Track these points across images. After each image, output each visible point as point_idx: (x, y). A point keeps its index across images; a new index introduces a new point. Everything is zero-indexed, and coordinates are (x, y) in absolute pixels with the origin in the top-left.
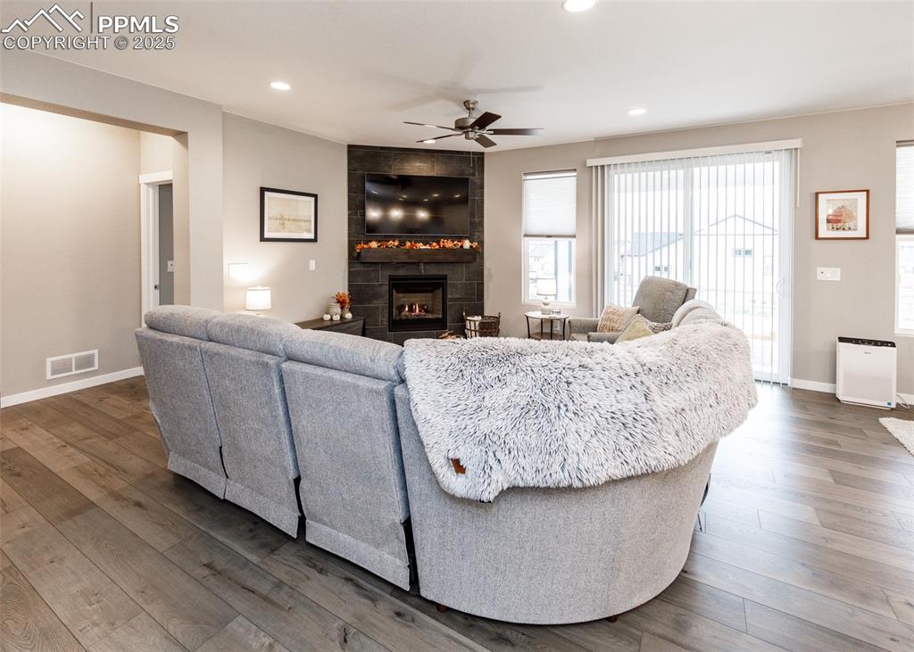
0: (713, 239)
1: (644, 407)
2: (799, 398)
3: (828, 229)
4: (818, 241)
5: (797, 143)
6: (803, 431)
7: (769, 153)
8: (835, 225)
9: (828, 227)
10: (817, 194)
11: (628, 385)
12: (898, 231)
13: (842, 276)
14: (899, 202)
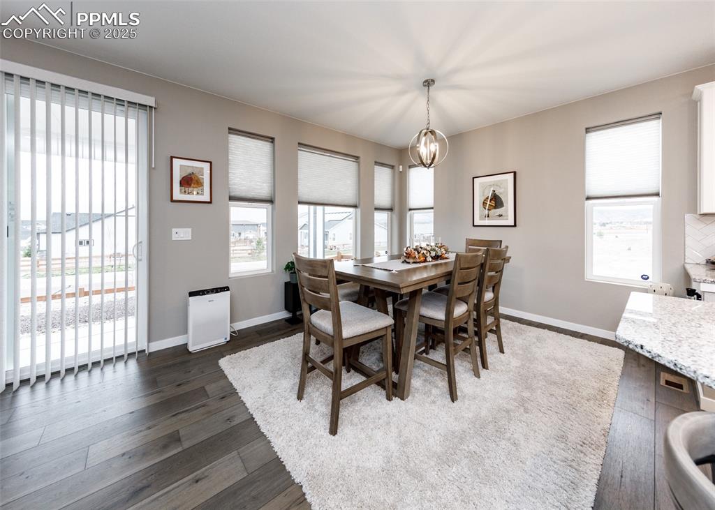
3: (181, 192)
4: (173, 203)
5: (152, 100)
8: (187, 189)
9: (181, 191)
10: (172, 158)
12: (232, 198)
13: (193, 235)
14: (230, 176)
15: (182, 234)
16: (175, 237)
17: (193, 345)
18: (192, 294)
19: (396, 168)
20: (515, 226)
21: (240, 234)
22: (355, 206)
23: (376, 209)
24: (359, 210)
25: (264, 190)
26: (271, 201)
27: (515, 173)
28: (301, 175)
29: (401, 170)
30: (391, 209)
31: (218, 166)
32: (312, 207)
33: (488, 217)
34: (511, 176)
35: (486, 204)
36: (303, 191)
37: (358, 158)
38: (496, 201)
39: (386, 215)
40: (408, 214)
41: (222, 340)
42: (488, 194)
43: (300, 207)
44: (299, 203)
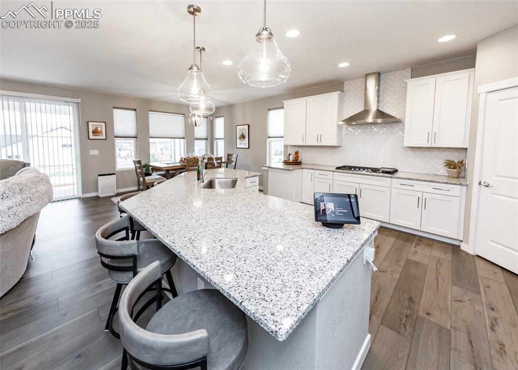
0: (45, 139)
2: (85, 201)
3: (93, 135)
4: (89, 140)
5: (79, 100)
6: (87, 206)
7: (67, 102)
8: (95, 134)
10: (88, 122)
12: (115, 137)
13: (99, 153)
14: (115, 127)
15: (94, 152)
16: (91, 154)
17: (101, 194)
18: (99, 175)
19: (209, 118)
20: (249, 148)
22: (183, 138)
23: (196, 139)
24: (185, 140)
25: (133, 132)
26: (136, 137)
27: (249, 125)
28: (151, 125)
29: (211, 119)
30: (207, 139)
31: (109, 124)
32: (172, 139)
33: (241, 143)
34: (247, 126)
35: (240, 138)
36: (152, 132)
37: (184, 114)
38: (243, 137)
39: (203, 142)
40: (215, 142)
41: (113, 194)
42: (241, 134)
43: (151, 139)
44: (150, 137)
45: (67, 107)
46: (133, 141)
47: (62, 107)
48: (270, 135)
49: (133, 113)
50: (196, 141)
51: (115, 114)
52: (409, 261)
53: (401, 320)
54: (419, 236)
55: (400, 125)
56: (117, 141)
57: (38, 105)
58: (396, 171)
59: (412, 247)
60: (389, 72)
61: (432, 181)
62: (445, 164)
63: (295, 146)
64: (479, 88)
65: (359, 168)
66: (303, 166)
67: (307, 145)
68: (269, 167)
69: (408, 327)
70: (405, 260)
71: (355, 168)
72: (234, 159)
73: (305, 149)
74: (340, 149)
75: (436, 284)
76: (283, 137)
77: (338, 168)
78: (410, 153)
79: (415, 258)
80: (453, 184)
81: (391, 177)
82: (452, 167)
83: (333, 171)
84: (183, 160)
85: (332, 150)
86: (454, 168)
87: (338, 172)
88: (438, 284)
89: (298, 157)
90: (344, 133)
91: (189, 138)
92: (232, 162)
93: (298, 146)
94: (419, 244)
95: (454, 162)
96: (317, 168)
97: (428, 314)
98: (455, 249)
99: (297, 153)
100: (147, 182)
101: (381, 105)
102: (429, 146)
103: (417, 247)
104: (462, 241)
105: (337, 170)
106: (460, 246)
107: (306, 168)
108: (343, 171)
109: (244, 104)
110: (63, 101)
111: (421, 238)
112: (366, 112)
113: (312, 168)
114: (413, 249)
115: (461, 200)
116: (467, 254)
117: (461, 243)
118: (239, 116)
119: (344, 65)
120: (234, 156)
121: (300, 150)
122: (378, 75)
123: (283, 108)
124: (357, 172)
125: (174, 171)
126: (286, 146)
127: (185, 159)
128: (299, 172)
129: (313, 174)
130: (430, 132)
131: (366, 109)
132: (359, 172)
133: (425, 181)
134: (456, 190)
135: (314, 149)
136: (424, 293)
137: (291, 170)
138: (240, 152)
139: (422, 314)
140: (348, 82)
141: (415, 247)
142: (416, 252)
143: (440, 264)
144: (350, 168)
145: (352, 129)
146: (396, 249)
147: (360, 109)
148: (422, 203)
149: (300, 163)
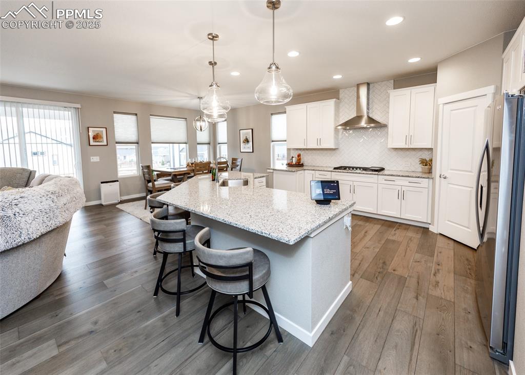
1: (53, 205)
2: (87, 209)
3: (94, 142)
4: (90, 146)
5: (79, 106)
6: (88, 214)
7: (66, 107)
8: (96, 140)
10: (88, 128)
11: (45, 199)
12: (117, 143)
13: (100, 159)
14: (115, 132)
15: (95, 159)
16: (92, 160)
17: (104, 202)
18: (102, 183)
20: (253, 152)
21: (125, 157)
22: (186, 143)
23: (198, 144)
24: (188, 145)
25: (134, 138)
26: (137, 143)
28: (152, 130)
29: (213, 123)
30: (209, 144)
31: (110, 129)
32: (171, 144)
33: (245, 148)
34: (251, 130)
35: (244, 142)
36: (154, 137)
37: (186, 119)
38: (247, 141)
39: (206, 147)
40: (218, 146)
41: (116, 202)
42: (245, 138)
43: (153, 145)
44: (152, 143)
45: (66, 113)
46: (134, 147)
47: (62, 112)
48: (274, 139)
49: (134, 117)
50: (198, 146)
51: (115, 119)
52: (388, 241)
53: (375, 275)
54: (400, 223)
55: (386, 130)
56: (118, 146)
57: (36, 110)
58: (383, 169)
59: (392, 231)
60: (376, 83)
61: (408, 176)
62: (420, 162)
63: (297, 149)
64: (439, 100)
65: (353, 168)
66: (305, 168)
67: (308, 147)
68: (274, 170)
69: (379, 278)
70: (385, 239)
71: (349, 168)
72: (239, 163)
73: (307, 152)
74: (337, 151)
75: (404, 253)
76: (286, 141)
77: (335, 168)
78: (394, 153)
79: (394, 238)
80: (423, 178)
81: (377, 174)
82: (424, 164)
83: (331, 171)
84: (190, 165)
85: (330, 152)
86: (426, 165)
87: (335, 172)
88: (406, 253)
89: (300, 159)
90: (340, 136)
91: (192, 143)
92: (238, 166)
93: (300, 149)
94: (398, 229)
95: (426, 160)
96: (318, 169)
97: (394, 270)
98: (425, 231)
99: (299, 156)
100: (156, 187)
101: (370, 111)
102: (407, 147)
103: (397, 230)
104: (430, 224)
105: (334, 170)
106: (428, 228)
107: (307, 170)
108: (339, 171)
109: (247, 108)
110: (62, 107)
111: (401, 225)
112: (359, 118)
113: (313, 169)
114: (393, 232)
115: (428, 191)
116: (433, 233)
117: (430, 225)
118: (243, 121)
119: (338, 77)
120: (239, 160)
121: (302, 153)
122: (368, 84)
123: (285, 112)
124: (351, 171)
125: (182, 176)
126: (289, 150)
127: (192, 164)
128: (301, 174)
129: (314, 175)
130: (407, 135)
131: (359, 115)
132: (353, 171)
133: (403, 176)
134: (425, 182)
135: (314, 152)
136: (395, 259)
137: (294, 171)
138: (245, 156)
139: (390, 270)
140: (343, 90)
141: (395, 230)
142: (395, 234)
143: (411, 241)
144: (345, 168)
145: (347, 132)
146: (380, 233)
147: (353, 115)
148: (401, 195)
149: (302, 165)
